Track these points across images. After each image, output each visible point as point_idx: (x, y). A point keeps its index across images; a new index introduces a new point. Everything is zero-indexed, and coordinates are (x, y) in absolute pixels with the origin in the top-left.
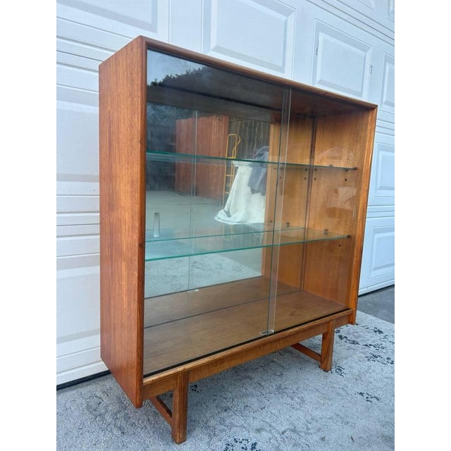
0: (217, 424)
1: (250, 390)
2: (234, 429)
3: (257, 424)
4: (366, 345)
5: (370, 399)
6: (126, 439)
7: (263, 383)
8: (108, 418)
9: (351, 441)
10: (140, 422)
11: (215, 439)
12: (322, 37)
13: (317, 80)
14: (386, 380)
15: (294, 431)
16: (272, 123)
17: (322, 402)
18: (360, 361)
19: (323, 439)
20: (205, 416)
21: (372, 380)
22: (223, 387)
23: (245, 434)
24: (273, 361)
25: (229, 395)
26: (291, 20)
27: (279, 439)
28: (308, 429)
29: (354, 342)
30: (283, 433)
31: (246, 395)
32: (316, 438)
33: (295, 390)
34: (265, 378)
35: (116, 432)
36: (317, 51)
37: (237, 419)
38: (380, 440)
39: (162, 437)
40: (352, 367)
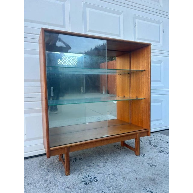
0: (83, 171)
1: (102, 160)
2: (90, 172)
3: (99, 171)
4: (161, 147)
5: (152, 166)
6: (49, 173)
7: (108, 159)
8: (45, 167)
9: (136, 179)
10: (56, 168)
11: (81, 175)
12: (137, 21)
13: (136, 38)
14: (163, 160)
15: (113, 174)
16: (117, 57)
17: (130, 166)
18: (155, 153)
19: (124, 178)
20: (80, 168)
21: (156, 159)
22: (92, 159)
23: (93, 174)
24: (116, 152)
25: (93, 162)
26: (122, 17)
27: (106, 177)
28: (119, 174)
29: (155, 146)
30: (108, 175)
31: (99, 162)
32: (121, 177)
33: (120, 161)
34: (110, 157)
35: (46, 171)
36: (135, 27)
37: (92, 170)
38: (149, 180)
39: (62, 173)
40: (149, 155)
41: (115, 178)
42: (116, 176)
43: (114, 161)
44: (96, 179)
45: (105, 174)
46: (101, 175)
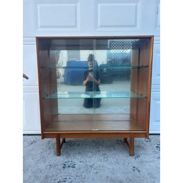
5: (135, 170)
7: (101, 151)
9: (106, 177)
15: (91, 166)
19: (97, 173)
23: (76, 161)
28: (97, 168)
30: (87, 166)
31: (90, 152)
41: (90, 170)
42: (93, 169)
43: (104, 154)
44: (75, 165)
45: (85, 164)
46: (81, 164)
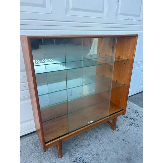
0: (73, 151)
1: (86, 137)
2: (78, 153)
3: (86, 151)
4: (131, 119)
5: (126, 142)
6: (44, 155)
8: (40, 148)
11: (71, 157)
13: (119, 13)
14: (134, 134)
17: (109, 143)
18: (127, 126)
19: (106, 158)
20: (70, 148)
21: (129, 134)
25: (79, 139)
27: (92, 158)
29: (126, 117)
32: (104, 158)
33: (101, 138)
34: (92, 132)
35: (42, 153)
37: (80, 150)
38: (125, 160)
39: (55, 155)
40: (123, 128)
41: (100, 159)
42: (100, 156)
43: (96, 137)
44: (84, 161)
45: (91, 154)
46: (88, 156)
